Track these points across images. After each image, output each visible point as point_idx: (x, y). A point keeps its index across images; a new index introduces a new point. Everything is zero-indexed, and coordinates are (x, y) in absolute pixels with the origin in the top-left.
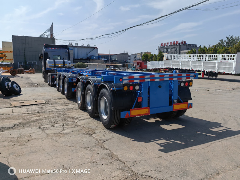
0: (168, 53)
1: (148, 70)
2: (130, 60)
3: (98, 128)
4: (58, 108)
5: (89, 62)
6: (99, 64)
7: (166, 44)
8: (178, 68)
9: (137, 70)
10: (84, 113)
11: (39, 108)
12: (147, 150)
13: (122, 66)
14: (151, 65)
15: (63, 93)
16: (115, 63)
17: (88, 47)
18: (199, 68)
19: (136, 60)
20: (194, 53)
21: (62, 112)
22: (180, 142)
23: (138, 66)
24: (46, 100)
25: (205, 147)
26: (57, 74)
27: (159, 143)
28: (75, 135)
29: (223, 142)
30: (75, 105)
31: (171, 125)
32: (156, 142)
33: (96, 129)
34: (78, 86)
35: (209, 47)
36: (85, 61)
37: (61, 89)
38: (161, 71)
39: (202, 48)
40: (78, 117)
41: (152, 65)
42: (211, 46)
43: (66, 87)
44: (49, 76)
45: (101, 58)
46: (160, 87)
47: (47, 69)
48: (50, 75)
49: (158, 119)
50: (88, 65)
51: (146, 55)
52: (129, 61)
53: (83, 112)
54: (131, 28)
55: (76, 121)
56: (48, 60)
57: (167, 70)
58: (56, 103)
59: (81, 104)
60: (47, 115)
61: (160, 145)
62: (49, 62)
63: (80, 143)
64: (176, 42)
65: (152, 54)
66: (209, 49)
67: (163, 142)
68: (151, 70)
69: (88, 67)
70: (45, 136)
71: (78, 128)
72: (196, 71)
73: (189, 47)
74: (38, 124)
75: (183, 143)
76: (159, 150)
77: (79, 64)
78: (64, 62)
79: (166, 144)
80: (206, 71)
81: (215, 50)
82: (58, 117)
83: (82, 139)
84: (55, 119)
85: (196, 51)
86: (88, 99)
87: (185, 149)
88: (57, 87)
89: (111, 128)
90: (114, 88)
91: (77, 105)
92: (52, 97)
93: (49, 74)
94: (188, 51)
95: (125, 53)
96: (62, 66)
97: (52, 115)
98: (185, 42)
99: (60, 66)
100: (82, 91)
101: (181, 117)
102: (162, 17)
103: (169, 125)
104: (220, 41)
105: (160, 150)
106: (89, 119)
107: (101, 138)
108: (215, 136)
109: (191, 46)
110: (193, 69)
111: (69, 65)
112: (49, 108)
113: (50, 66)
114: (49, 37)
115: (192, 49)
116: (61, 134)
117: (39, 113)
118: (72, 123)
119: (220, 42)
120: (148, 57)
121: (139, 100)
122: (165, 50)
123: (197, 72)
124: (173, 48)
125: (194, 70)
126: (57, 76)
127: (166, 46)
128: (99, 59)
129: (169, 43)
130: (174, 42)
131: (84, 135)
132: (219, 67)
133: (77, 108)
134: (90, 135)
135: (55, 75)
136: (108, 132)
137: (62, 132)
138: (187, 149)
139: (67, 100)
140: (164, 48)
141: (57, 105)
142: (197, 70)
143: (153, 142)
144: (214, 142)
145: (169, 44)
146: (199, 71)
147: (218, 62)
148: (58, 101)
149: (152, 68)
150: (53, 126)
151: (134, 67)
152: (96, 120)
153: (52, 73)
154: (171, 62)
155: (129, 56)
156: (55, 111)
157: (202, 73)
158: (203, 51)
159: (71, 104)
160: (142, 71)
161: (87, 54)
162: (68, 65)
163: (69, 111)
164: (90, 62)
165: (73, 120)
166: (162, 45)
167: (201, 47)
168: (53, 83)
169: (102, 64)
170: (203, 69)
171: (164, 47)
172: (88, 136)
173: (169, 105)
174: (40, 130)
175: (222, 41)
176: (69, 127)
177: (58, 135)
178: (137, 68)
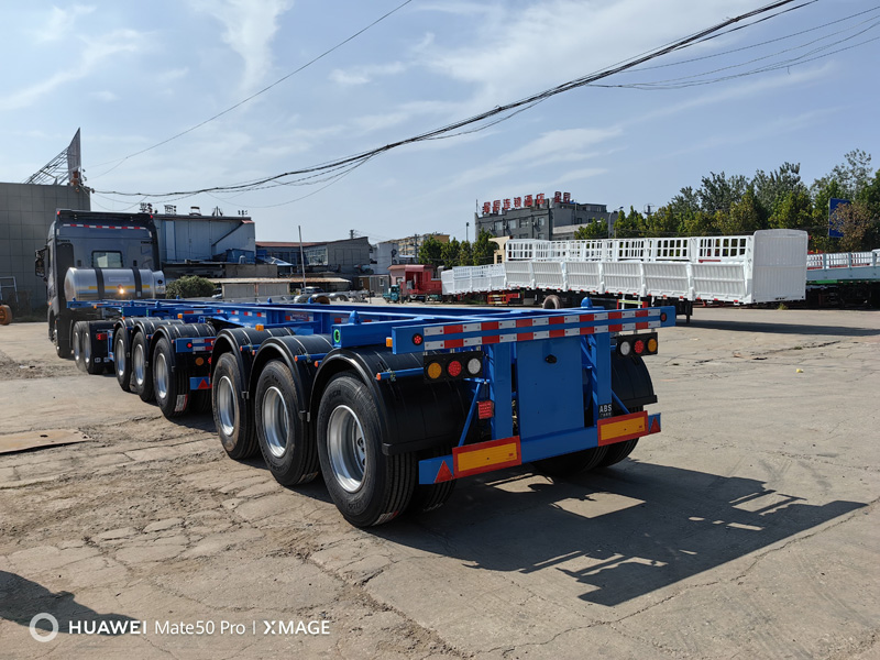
0: (511, 238)
1: (445, 299)
2: (376, 263)
3: (323, 528)
4: (140, 456)
5: (220, 273)
6: (261, 280)
7: (502, 205)
8: (556, 288)
9: (405, 299)
10: (253, 471)
11: (62, 463)
12: (539, 600)
13: (346, 287)
14: (455, 280)
15: (149, 396)
16: (322, 276)
17: (216, 219)
18: (631, 285)
19: (394, 263)
20: (599, 233)
21: (161, 470)
22: (647, 562)
23: (409, 286)
24: (85, 429)
25: (738, 573)
26: (119, 325)
27: (573, 570)
28: (243, 561)
29: (793, 548)
30: (205, 443)
31: (591, 496)
32: (559, 565)
33: (318, 534)
34: (220, 368)
35: (649, 213)
36: (205, 272)
37: (140, 382)
38: (493, 299)
39: (626, 216)
40: (232, 487)
41: (459, 280)
42: (654, 210)
43: (162, 372)
44: (82, 333)
45: (268, 256)
46: (551, 359)
47: (72, 304)
48: (88, 329)
49: (540, 480)
50: (219, 285)
51: (434, 245)
52: (372, 266)
53: (244, 466)
54: (388, 147)
55: (228, 504)
56: (72, 270)
57: (516, 296)
58: (127, 438)
59: (235, 437)
60: (107, 488)
61: (581, 576)
62: (78, 278)
63: (274, 594)
64: (534, 198)
65: (454, 241)
66: (651, 220)
67: (588, 566)
68: (455, 299)
69: (220, 292)
70: (122, 576)
71: (246, 534)
72: (620, 296)
73: (581, 215)
74: (75, 528)
75: (659, 564)
76: (580, 597)
77: (185, 284)
78: (137, 277)
79: (598, 571)
80: (656, 298)
81: (671, 224)
82: (153, 493)
83: (279, 577)
84: (140, 502)
85: (606, 227)
86: (269, 415)
87: (674, 585)
88: (121, 373)
89: (380, 525)
90: (389, 371)
91: (219, 440)
92: (106, 415)
93: (80, 324)
94: (579, 226)
95: (355, 237)
96: (131, 294)
97: (123, 487)
98: (567, 195)
99: (122, 291)
100: (240, 388)
101: (619, 466)
102: (500, 109)
103: (587, 498)
104: (683, 191)
105: (586, 597)
106: (280, 496)
107: (350, 568)
108: (758, 529)
109: (588, 209)
110: (610, 291)
111: (157, 287)
112: (105, 460)
113: (82, 295)
114: (65, 183)
115: (595, 223)
116: (183, 560)
117: (66, 480)
118: (218, 514)
119: (682, 195)
120: (439, 253)
121: (484, 411)
122: (500, 226)
123: (623, 301)
124: (526, 218)
125: (612, 294)
126: (121, 331)
127: (500, 213)
128: (258, 261)
129: (512, 202)
130: (529, 197)
131: (278, 560)
132: (699, 281)
133: (219, 456)
134: (304, 557)
135: (109, 326)
136: (367, 540)
137: (186, 555)
138: (680, 583)
139: (169, 424)
140: (496, 219)
141: (136, 445)
142: (624, 292)
143: (551, 568)
144: (763, 550)
145: (512, 206)
146: (629, 297)
147: (693, 266)
148: (132, 429)
149: (459, 292)
150: (141, 530)
151: (393, 290)
152: (305, 498)
153: (93, 322)
154: (530, 266)
155: (372, 249)
156: (134, 469)
157: (639, 303)
158: (632, 227)
159: (188, 439)
160: (423, 301)
161: (214, 245)
162: (153, 288)
163: (190, 468)
164: (224, 273)
165: (215, 504)
166: (486, 207)
167: (623, 213)
168: (98, 360)
169: (272, 280)
170: (646, 292)
171: (495, 214)
172: (293, 560)
173: (583, 425)
174: (96, 551)
175: (687, 191)
176: (210, 530)
177: (173, 566)
178: (405, 293)
